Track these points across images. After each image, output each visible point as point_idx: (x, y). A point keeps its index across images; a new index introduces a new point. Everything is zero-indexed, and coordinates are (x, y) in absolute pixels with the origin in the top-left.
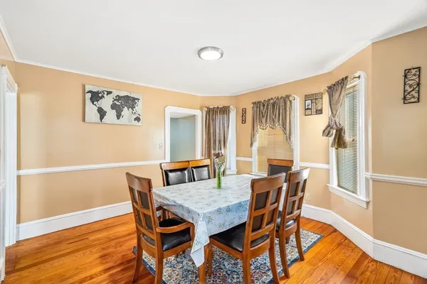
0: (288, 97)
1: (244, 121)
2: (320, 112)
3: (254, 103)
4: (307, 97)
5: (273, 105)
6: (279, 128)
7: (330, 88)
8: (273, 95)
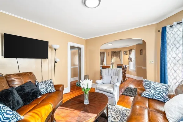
0: (120, 51)
1: (109, 56)
2: (127, 55)
3: (112, 52)
4: (124, 51)
5: (117, 52)
6: (118, 58)
7: (129, 50)
8: (117, 50)
